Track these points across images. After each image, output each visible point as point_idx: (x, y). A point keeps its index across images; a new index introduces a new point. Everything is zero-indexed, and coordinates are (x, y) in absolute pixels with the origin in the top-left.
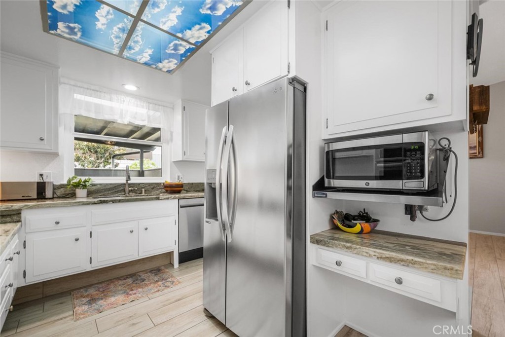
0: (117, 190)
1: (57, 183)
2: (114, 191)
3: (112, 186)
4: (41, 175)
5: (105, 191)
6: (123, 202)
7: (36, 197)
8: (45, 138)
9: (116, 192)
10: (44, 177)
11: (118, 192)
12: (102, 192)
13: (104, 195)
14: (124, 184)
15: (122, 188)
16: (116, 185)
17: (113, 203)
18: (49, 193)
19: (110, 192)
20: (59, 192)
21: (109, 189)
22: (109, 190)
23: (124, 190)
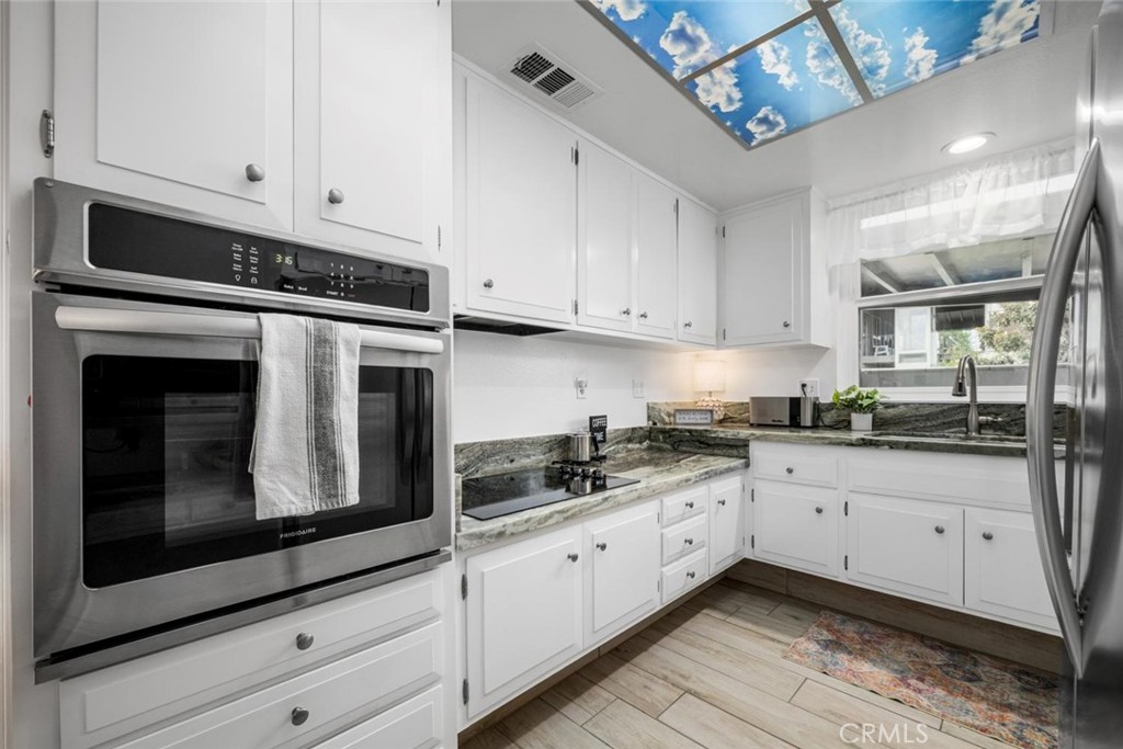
0: (946, 420)
1: (826, 399)
2: (939, 421)
3: (934, 409)
4: (804, 386)
5: (917, 421)
6: (916, 449)
7: (788, 423)
8: (791, 322)
9: (944, 423)
10: (808, 389)
11: (950, 425)
12: (910, 422)
13: (914, 429)
14: (968, 405)
15: (961, 416)
16: (946, 408)
17: (892, 448)
18: (807, 418)
19: (929, 424)
20: (828, 418)
21: (928, 417)
22: (928, 419)
23: (965, 422)
